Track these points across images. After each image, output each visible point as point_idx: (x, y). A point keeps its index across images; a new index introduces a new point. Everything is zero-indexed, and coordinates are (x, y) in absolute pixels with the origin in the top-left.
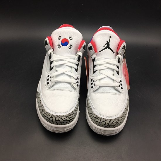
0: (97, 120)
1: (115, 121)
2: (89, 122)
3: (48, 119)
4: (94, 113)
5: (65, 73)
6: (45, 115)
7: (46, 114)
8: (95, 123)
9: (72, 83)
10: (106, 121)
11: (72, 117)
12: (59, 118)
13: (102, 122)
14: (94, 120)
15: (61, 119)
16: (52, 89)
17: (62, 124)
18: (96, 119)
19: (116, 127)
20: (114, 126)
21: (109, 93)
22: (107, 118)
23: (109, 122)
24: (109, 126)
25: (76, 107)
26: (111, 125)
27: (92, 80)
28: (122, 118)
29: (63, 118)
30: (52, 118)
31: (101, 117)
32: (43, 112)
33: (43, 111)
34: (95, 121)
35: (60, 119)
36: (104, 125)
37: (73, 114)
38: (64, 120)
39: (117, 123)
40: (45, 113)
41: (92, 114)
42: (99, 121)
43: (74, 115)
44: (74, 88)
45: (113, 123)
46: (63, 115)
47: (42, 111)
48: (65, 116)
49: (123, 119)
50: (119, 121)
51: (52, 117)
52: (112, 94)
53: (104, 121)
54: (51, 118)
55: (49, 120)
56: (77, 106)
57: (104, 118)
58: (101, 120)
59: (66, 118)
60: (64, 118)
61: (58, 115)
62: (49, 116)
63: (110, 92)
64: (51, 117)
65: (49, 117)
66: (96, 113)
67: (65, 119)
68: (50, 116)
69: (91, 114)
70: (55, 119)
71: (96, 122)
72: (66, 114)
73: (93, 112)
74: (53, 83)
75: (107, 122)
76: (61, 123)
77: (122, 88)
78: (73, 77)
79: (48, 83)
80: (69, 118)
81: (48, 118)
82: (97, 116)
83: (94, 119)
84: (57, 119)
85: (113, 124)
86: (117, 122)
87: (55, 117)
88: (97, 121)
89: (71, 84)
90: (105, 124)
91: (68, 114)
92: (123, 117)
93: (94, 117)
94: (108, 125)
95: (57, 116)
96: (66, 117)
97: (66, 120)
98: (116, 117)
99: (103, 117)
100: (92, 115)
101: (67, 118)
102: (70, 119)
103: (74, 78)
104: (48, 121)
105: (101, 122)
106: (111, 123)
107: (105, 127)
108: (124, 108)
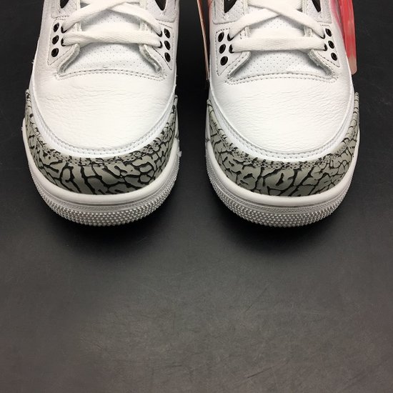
0: (249, 170)
1: (317, 169)
2: (217, 187)
3: (58, 175)
4: (236, 148)
5: (118, 9)
6: (47, 161)
7: (47, 157)
8: (242, 184)
9: (143, 44)
10: (282, 172)
11: (148, 163)
12: (96, 168)
13: (270, 174)
14: (239, 173)
15: (106, 169)
16: (70, 70)
17: (112, 189)
18: (245, 166)
19: (319, 191)
20: (315, 189)
21: (290, 75)
22: (285, 161)
23: (296, 171)
24: (294, 188)
25: (163, 133)
26: (301, 184)
27: (221, 37)
28: (340, 159)
29: (111, 167)
30: (71, 168)
31: (261, 157)
32: (38, 152)
33: (40, 149)
34: (241, 178)
35: (100, 171)
36: (278, 184)
37: (150, 155)
38: (117, 173)
39: (325, 174)
40: (45, 155)
41: (227, 153)
42: (256, 172)
43: (155, 157)
44: (153, 67)
45: (309, 175)
46: (113, 156)
47: (37, 148)
48: (120, 159)
49: (345, 163)
50: (331, 168)
51: (70, 165)
52: (298, 76)
53: (276, 172)
54: (67, 172)
55: (60, 179)
56: (165, 130)
57: (276, 159)
58: (262, 169)
59: (122, 166)
60: (116, 167)
61: (93, 157)
62: (60, 162)
63: (292, 70)
64: (67, 167)
65: (60, 167)
66: (243, 148)
67: (121, 171)
68: (63, 164)
69: (224, 156)
70: (82, 171)
71: (245, 177)
72: (123, 153)
73: (233, 146)
74: (73, 49)
75: (289, 173)
76: (105, 185)
77: (334, 57)
78: (148, 25)
79: (55, 53)
80: (137, 168)
81: (57, 171)
82: (247, 155)
83: (238, 168)
84: (88, 171)
85: (309, 181)
86: (324, 171)
87: (80, 165)
88: (250, 175)
89: (141, 48)
90: (281, 181)
91: (132, 153)
92: (344, 157)
93: (238, 162)
94: (292, 185)
95: (89, 159)
96: (126, 163)
97: (123, 174)
98: (321, 155)
99: (269, 159)
100: (229, 156)
101: (129, 169)
102: (142, 174)
103: (152, 28)
104: (58, 182)
105: (265, 177)
106: (302, 174)
107: (281, 193)
108: (348, 125)
